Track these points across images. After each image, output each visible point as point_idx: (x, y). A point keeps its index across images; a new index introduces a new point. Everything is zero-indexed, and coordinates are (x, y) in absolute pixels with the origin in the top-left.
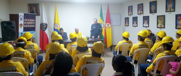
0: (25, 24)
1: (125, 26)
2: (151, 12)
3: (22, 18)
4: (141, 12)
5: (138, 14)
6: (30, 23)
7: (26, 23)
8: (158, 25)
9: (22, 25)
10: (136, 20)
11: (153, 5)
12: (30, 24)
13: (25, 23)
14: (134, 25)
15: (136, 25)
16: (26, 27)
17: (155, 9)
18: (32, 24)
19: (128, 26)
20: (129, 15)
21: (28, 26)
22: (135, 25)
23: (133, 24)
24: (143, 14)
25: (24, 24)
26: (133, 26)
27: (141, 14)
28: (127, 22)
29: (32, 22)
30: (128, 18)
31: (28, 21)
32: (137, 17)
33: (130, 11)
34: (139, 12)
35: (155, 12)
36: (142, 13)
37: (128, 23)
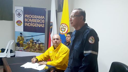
0: (27, 22)
3: (21, 13)
6: (35, 21)
7: (28, 20)
9: (21, 22)
12: (35, 23)
13: (26, 20)
16: (28, 25)
18: (38, 23)
21: (31, 25)
25: (24, 22)
29: (40, 19)
31: (32, 19)
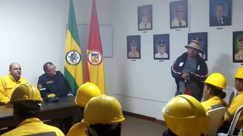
1: (129, 58)
2: (213, 22)
4: (180, 23)
5: (171, 28)
8: (236, 56)
10: (163, 42)
11: (220, 4)
14: (158, 55)
15: (165, 56)
17: (226, 15)
19: (140, 58)
20: (139, 30)
22: (162, 54)
23: (155, 52)
24: (187, 26)
26: (155, 59)
27: (181, 27)
28: (133, 48)
30: (138, 38)
32: (168, 35)
33: (145, 19)
34: (176, 23)
35: (228, 21)
36: (184, 23)
37: (139, 50)
